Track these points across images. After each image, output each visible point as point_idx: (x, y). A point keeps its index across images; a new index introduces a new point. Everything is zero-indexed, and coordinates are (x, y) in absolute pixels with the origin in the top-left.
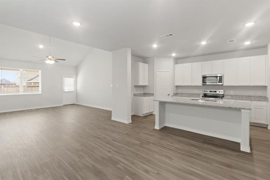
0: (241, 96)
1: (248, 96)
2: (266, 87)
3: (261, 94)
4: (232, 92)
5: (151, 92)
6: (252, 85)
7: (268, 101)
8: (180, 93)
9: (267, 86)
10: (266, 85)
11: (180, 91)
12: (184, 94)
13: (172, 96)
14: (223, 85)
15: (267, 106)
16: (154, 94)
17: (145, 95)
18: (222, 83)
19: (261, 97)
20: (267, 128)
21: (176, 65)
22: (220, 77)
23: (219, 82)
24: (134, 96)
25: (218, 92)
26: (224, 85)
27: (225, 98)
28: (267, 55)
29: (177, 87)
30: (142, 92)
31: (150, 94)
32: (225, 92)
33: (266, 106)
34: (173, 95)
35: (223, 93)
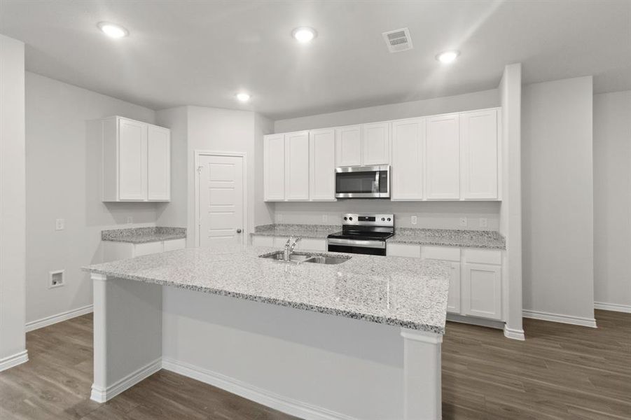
0: (437, 231)
1: (455, 231)
2: (499, 203)
3: (486, 226)
4: (413, 221)
5: (178, 225)
6: (462, 199)
7: (504, 248)
8: (282, 223)
9: (501, 202)
10: (499, 200)
11: (281, 218)
12: (293, 225)
13: (252, 235)
14: (389, 198)
15: (501, 265)
16: (188, 232)
17: (161, 232)
18: (386, 192)
19: (487, 233)
20: (502, 331)
21: (267, 138)
22: (381, 173)
23: (379, 191)
24: (104, 239)
25: (378, 222)
26: (392, 200)
27: (397, 238)
28: (500, 108)
29: (272, 205)
30: (153, 225)
31: (174, 229)
32: (396, 220)
33: (500, 263)
34: (253, 232)
35: (391, 224)
